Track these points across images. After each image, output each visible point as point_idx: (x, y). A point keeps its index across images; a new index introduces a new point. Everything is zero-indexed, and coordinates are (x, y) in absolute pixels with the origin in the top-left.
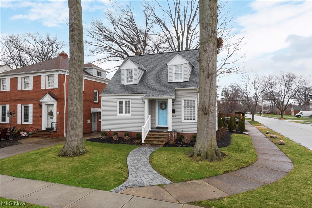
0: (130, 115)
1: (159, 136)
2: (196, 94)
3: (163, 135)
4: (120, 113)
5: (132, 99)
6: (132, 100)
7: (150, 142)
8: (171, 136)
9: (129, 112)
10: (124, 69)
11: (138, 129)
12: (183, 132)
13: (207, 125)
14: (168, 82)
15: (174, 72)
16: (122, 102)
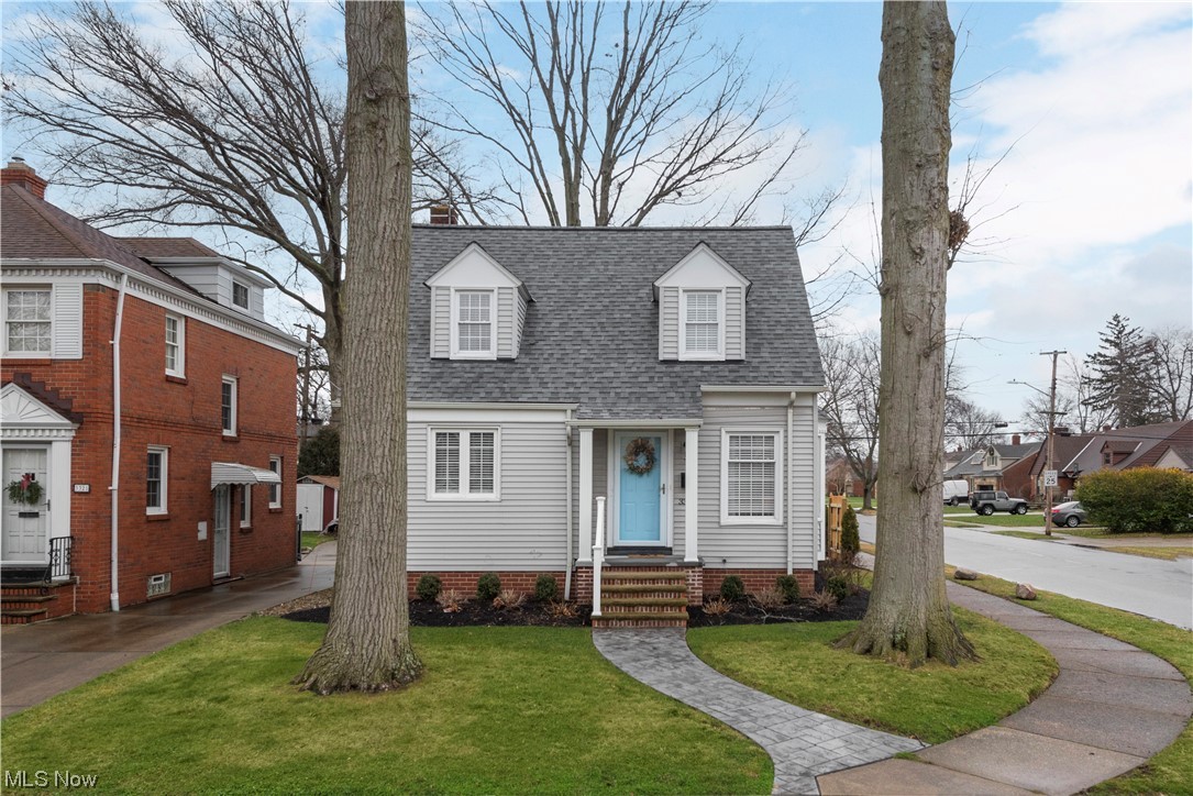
0: (493, 496)
1: (648, 585)
2: (782, 411)
3: (669, 580)
4: (440, 486)
5: (504, 425)
6: (505, 431)
7: (622, 612)
8: (696, 582)
9: (489, 486)
10: (448, 288)
11: (536, 556)
12: (727, 566)
13: (923, 533)
14: (661, 358)
15: (683, 319)
16: (454, 437)
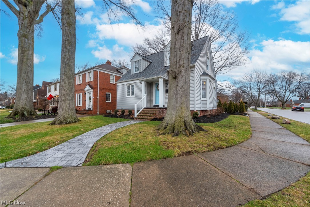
0: (134, 96)
1: (150, 112)
3: (154, 111)
4: (128, 95)
6: (135, 84)
7: (141, 117)
8: (161, 112)
9: (134, 94)
10: (133, 62)
13: (176, 91)
14: (163, 66)
16: (129, 86)
